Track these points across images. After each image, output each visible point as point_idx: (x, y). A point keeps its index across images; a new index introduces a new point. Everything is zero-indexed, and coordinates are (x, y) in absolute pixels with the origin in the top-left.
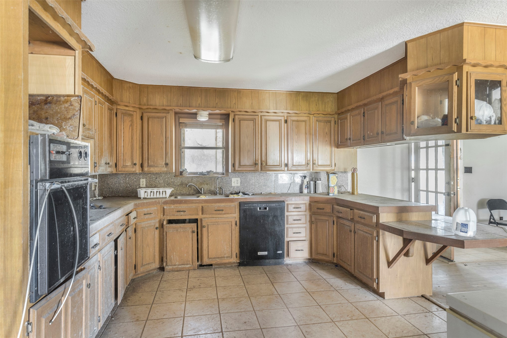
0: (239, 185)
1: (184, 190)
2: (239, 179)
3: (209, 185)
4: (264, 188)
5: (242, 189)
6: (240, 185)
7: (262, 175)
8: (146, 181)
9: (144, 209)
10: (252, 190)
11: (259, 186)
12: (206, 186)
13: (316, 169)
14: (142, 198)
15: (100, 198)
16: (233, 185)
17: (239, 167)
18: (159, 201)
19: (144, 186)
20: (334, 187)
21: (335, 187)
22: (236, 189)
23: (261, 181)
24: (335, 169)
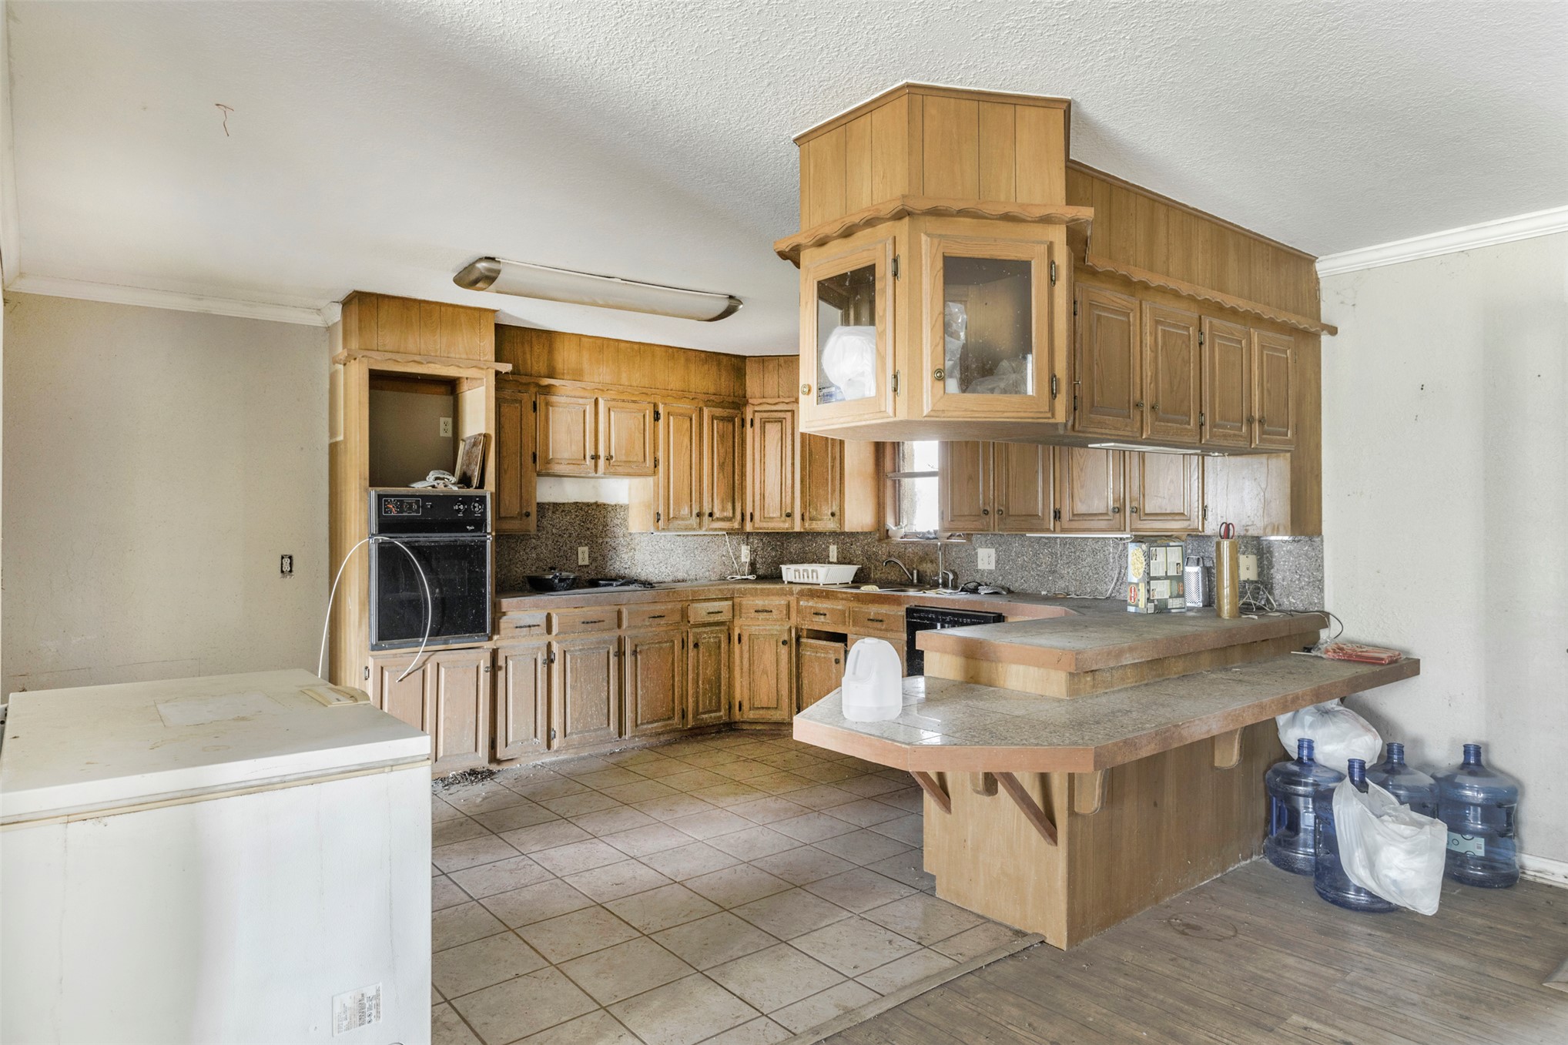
0: (992, 567)
1: (892, 573)
2: (992, 551)
3: (935, 565)
4: (1050, 578)
5: (1000, 578)
6: (994, 568)
7: (1046, 543)
8: (838, 549)
9: (757, 602)
10: (1022, 584)
11: (1039, 573)
12: (929, 565)
13: (1139, 527)
14: (786, 582)
15: (750, 577)
16: (980, 567)
17: (952, 521)
18: (792, 588)
19: (835, 560)
20: (1137, 584)
21: (1140, 584)
22: (987, 577)
23: (1044, 561)
24: (1200, 529)
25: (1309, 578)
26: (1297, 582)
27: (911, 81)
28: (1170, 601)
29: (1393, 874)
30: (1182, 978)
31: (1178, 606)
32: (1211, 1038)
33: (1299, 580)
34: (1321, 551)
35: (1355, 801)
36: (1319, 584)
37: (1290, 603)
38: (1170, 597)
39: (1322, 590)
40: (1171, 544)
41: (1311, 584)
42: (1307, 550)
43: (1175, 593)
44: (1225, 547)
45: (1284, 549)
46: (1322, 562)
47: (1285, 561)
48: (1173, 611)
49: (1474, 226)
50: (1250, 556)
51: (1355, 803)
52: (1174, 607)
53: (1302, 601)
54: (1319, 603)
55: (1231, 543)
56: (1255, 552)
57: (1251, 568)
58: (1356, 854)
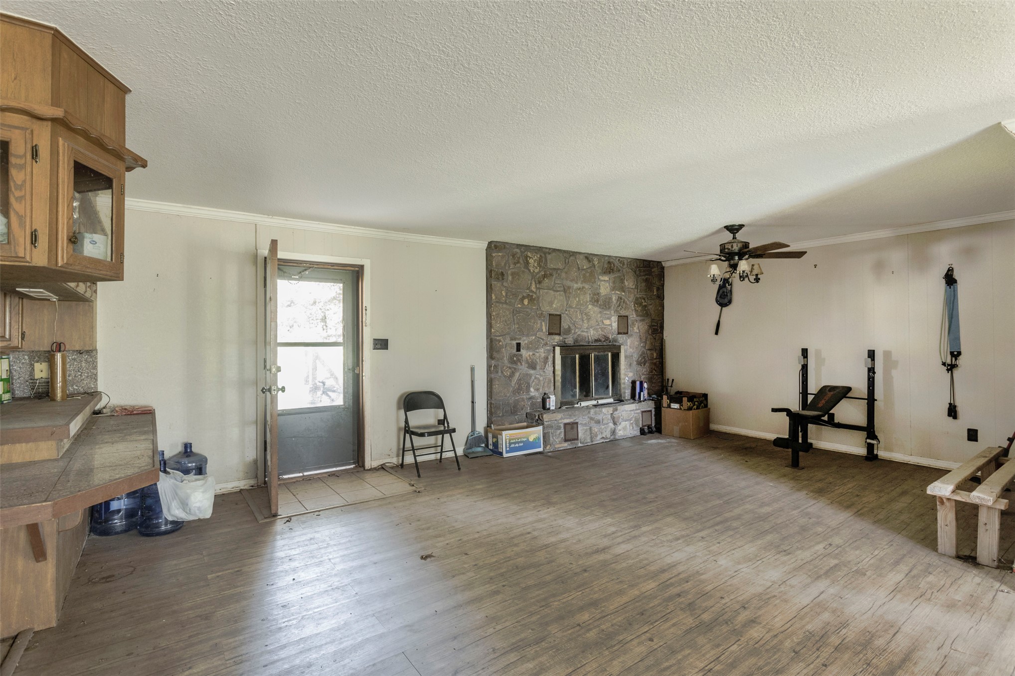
24: (20, 346)
25: (88, 373)
26: (79, 377)
27: (59, 28)
28: (3, 395)
29: (198, 505)
30: (142, 595)
31: (7, 399)
32: (191, 602)
33: (81, 375)
34: (96, 358)
35: (168, 479)
36: (94, 377)
37: (74, 389)
38: (3, 393)
39: (96, 380)
40: (4, 357)
41: (89, 377)
42: (87, 358)
43: (6, 391)
44: (59, 358)
45: (70, 358)
46: (97, 364)
47: (71, 365)
48: (5, 402)
49: (185, 206)
50: (43, 363)
51: (168, 480)
52: (5, 399)
53: (82, 387)
54: (95, 387)
55: (62, 355)
56: (47, 360)
57: (44, 371)
58: (173, 504)
